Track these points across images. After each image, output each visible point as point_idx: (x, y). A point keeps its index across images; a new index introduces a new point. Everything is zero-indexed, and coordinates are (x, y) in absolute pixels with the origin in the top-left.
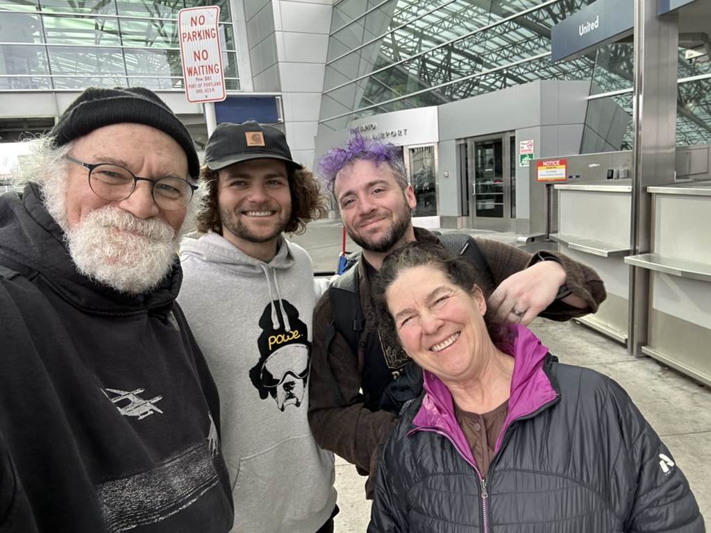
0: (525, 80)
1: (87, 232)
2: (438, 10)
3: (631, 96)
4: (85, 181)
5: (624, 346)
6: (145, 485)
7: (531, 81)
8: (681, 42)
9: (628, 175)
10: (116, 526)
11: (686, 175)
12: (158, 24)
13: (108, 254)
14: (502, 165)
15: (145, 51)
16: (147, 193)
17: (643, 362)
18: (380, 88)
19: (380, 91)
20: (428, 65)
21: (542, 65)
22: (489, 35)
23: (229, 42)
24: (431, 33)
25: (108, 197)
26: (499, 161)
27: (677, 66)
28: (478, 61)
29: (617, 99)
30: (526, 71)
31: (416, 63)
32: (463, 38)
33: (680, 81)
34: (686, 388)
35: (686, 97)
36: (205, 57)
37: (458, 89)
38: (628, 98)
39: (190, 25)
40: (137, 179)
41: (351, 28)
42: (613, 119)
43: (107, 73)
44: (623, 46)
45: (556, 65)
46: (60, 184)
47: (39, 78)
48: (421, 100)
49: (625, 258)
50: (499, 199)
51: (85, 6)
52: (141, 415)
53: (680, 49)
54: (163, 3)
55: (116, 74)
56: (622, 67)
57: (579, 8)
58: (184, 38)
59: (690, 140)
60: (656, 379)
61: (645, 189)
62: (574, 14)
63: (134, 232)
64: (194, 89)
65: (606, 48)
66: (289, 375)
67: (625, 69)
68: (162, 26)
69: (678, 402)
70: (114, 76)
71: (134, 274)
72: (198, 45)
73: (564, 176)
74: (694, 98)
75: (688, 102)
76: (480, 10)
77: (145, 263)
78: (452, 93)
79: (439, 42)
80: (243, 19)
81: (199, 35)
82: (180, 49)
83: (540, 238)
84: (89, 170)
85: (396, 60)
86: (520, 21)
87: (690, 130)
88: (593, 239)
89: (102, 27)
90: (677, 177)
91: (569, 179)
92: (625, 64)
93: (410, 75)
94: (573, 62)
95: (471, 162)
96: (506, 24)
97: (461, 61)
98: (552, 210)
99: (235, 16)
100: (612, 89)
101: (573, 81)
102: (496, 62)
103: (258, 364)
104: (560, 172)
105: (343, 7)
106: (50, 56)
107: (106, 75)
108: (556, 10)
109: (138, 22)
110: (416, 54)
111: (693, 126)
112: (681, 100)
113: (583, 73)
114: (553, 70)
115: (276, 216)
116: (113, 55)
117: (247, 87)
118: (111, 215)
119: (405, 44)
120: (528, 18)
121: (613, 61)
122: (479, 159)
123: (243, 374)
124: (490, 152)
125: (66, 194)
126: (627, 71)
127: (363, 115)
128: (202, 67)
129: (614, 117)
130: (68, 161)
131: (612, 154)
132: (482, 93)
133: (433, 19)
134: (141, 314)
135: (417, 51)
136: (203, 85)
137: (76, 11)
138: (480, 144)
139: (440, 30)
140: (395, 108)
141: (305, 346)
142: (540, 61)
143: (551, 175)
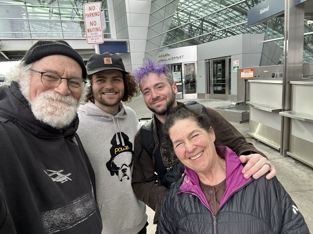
0: (236, 34)
1: (40, 102)
2: (197, 3)
3: (283, 41)
4: (39, 79)
5: (279, 151)
6: (63, 212)
7: (238, 34)
8: (305, 17)
9: (281, 76)
10: (50, 230)
11: (307, 76)
12: (76, 10)
13: (49, 111)
14: (225, 71)
15: (71, 22)
16: (66, 84)
17: (287, 158)
18: (171, 38)
19: (172, 39)
20: (193, 27)
21: (243, 27)
22: (220, 14)
23: (107, 18)
24: (195, 13)
25: (49, 87)
26: (224, 69)
27: (304, 28)
28: (215, 25)
29: (276, 42)
30: (236, 30)
31: (188, 27)
32: (208, 16)
33: (305, 34)
34: (306, 170)
35: (307, 41)
36: (95, 24)
37: (206, 38)
38: (282, 41)
39: (89, 11)
40: (62, 78)
41: (159, 11)
42: (275, 51)
43: (54, 31)
44: (279, 19)
45: (249, 27)
46: (28, 81)
47: (25, 34)
48: (190, 43)
49: (280, 112)
50: (224, 86)
51: (45, 2)
52: (62, 181)
53: (305, 20)
54: (78, 1)
55: (58, 32)
56: (279, 28)
57: (260, 2)
58: (86, 16)
59: (309, 60)
60: (293, 166)
61: (289, 82)
62: (258, 5)
63: (61, 101)
64: (90, 38)
65: (272, 19)
66: (124, 166)
67: (280, 29)
68: (78, 11)
69: (303, 177)
70: (57, 32)
71: (60, 120)
72: (92, 19)
73: (252, 76)
74: (311, 42)
75: (308, 43)
76: (216, 3)
77: (65, 115)
78: (203, 40)
79: (198, 17)
80: (113, 8)
81: (93, 15)
82: (84, 21)
83: (242, 103)
84: (41, 74)
85: (179, 25)
86: (234, 8)
87: (309, 56)
88: (265, 104)
89: (52, 11)
90: (303, 77)
91: (255, 77)
92: (280, 27)
93: (185, 32)
94: (257, 26)
95: (211, 70)
96: (228, 9)
97: (207, 26)
98: (247, 91)
99: (109, 7)
100: (274, 38)
101: (257, 34)
102: (223, 26)
103: (110, 160)
104: (251, 74)
105: (156, 2)
106: (30, 24)
107: (54, 32)
108: (250, 3)
109: (67, 9)
110: (187, 22)
111: (310, 54)
112: (305, 42)
113: (261, 31)
114: (248, 29)
115: (117, 94)
116: (57, 24)
117: (114, 37)
118: (50, 94)
119: (183, 18)
120: (238, 7)
121: (275, 25)
122: (215, 68)
123: (103, 165)
124: (220, 65)
125: (30, 85)
126: (281, 30)
127: (164, 49)
128: (94, 28)
129: (275, 50)
130: (31, 71)
131: (274, 66)
132: (217, 39)
133: (196, 7)
134: (61, 137)
135: (188, 21)
136: (94, 37)
137: (41, 5)
138: (215, 62)
139: (199, 12)
140: (178, 46)
141: (131, 153)
142: (243, 26)
143: (247, 76)
